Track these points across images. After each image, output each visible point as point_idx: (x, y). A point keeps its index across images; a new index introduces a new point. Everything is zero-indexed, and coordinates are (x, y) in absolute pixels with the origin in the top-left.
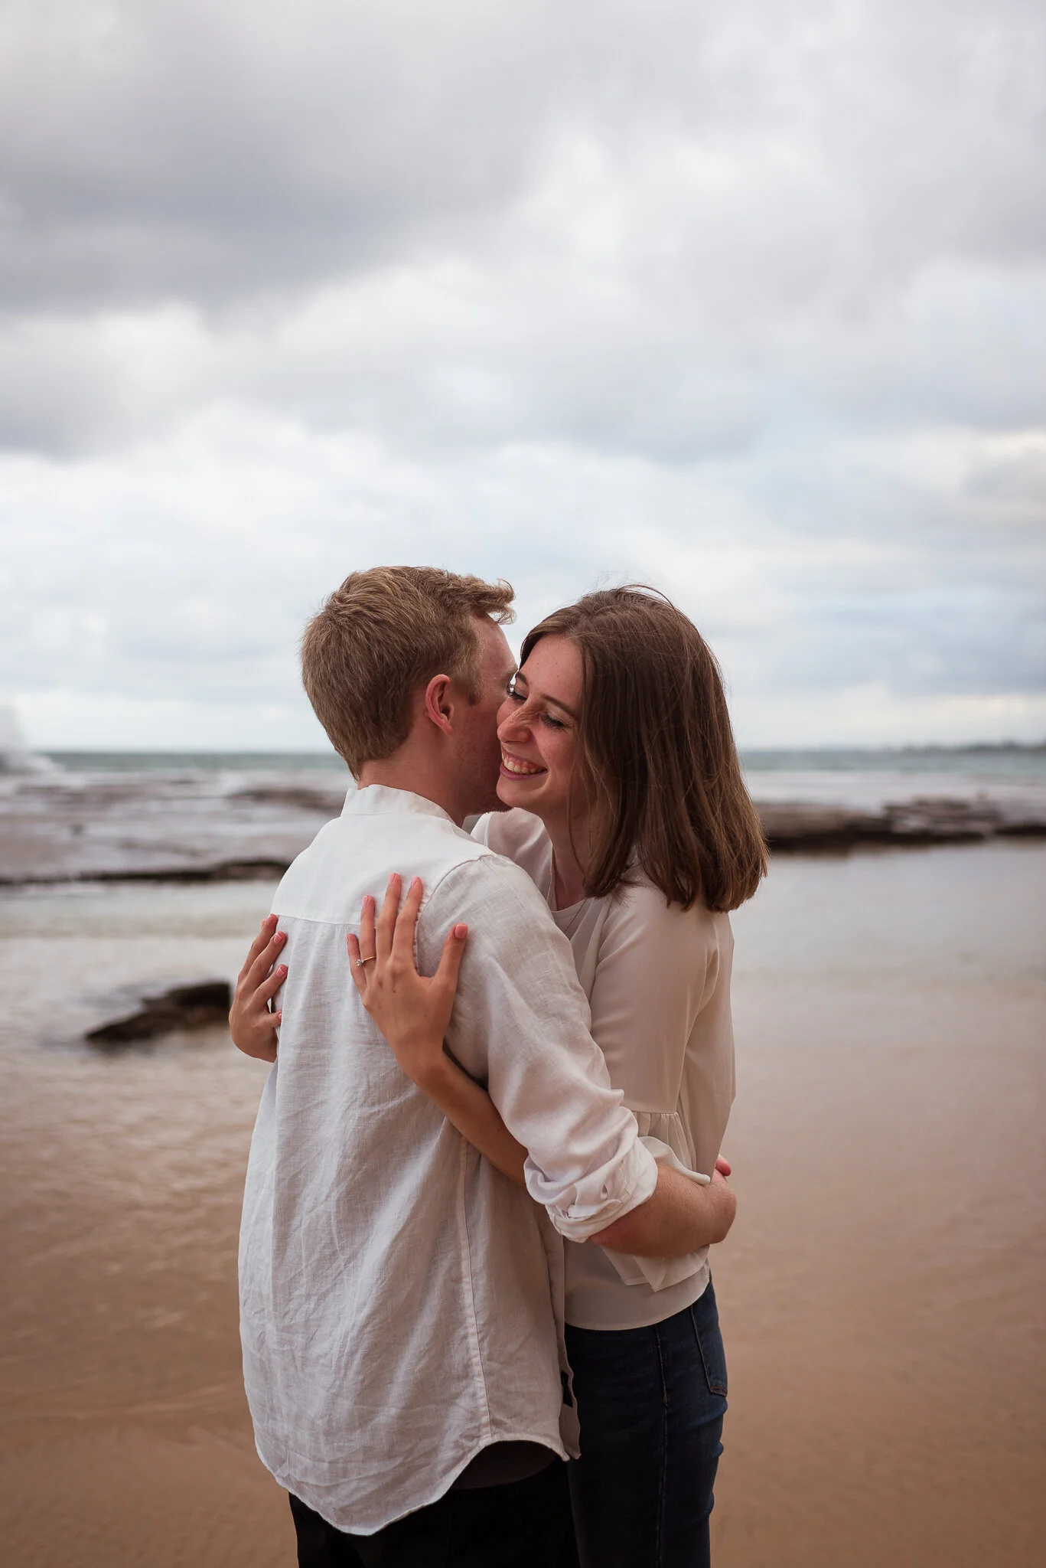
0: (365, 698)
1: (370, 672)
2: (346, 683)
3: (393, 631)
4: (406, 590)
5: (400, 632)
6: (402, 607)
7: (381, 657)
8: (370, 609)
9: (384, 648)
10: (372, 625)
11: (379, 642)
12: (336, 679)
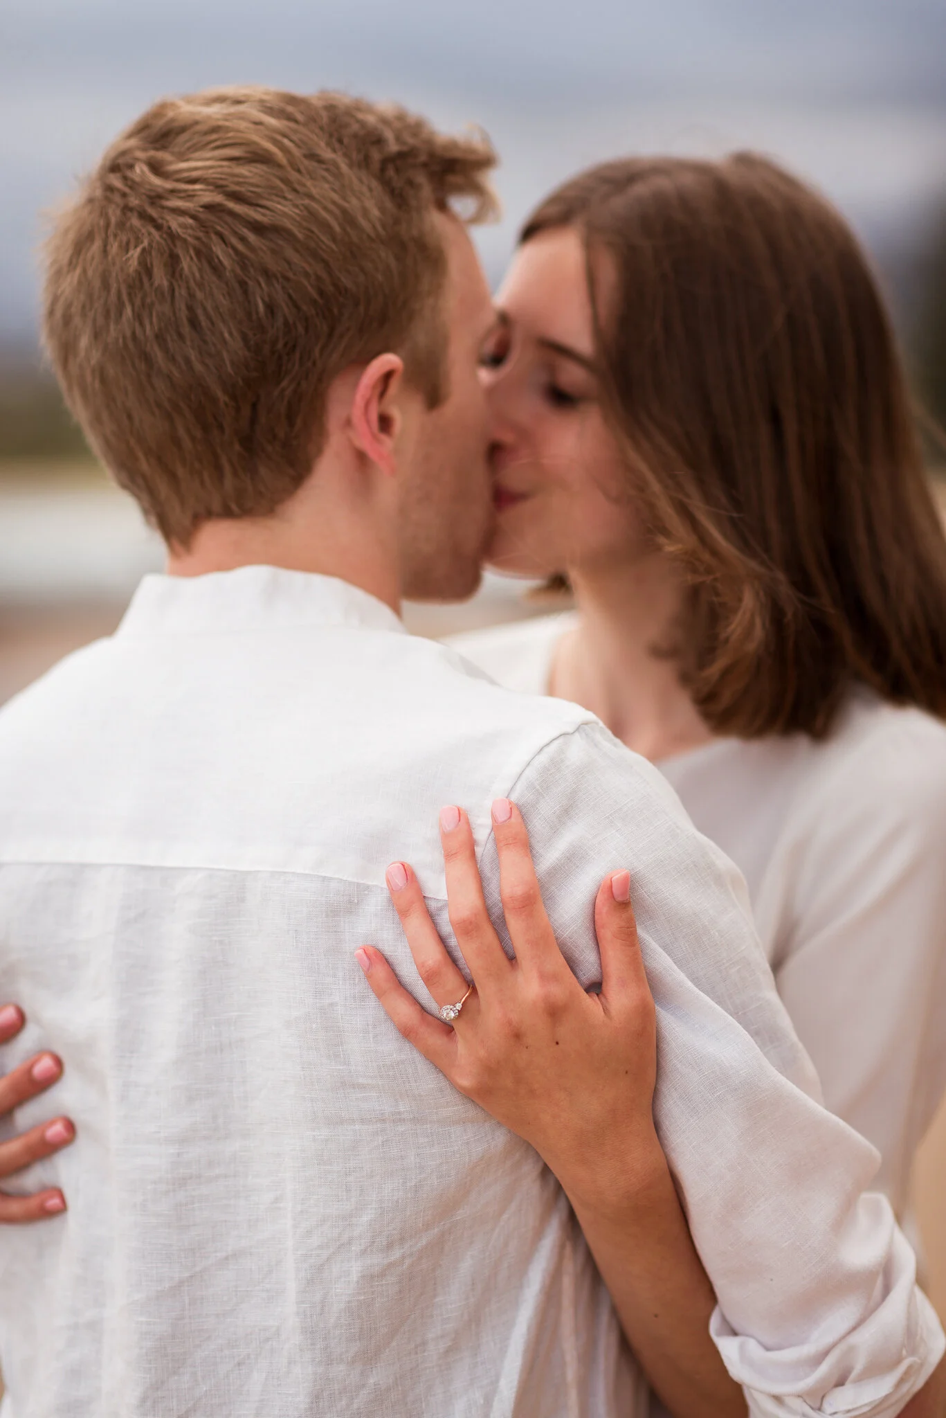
0: (234, 397)
1: (245, 338)
2: (188, 361)
3: (297, 251)
4: (312, 156)
5: (314, 254)
6: (311, 197)
7: (271, 308)
8: (237, 197)
9: (278, 287)
10: (252, 237)
11: (266, 273)
12: (166, 350)
